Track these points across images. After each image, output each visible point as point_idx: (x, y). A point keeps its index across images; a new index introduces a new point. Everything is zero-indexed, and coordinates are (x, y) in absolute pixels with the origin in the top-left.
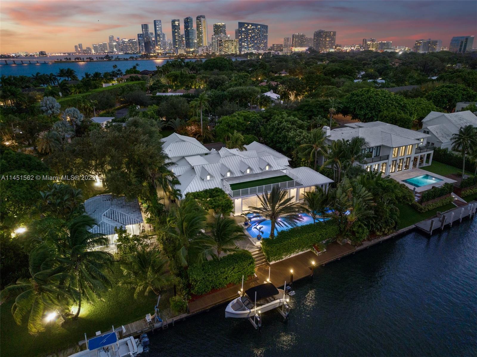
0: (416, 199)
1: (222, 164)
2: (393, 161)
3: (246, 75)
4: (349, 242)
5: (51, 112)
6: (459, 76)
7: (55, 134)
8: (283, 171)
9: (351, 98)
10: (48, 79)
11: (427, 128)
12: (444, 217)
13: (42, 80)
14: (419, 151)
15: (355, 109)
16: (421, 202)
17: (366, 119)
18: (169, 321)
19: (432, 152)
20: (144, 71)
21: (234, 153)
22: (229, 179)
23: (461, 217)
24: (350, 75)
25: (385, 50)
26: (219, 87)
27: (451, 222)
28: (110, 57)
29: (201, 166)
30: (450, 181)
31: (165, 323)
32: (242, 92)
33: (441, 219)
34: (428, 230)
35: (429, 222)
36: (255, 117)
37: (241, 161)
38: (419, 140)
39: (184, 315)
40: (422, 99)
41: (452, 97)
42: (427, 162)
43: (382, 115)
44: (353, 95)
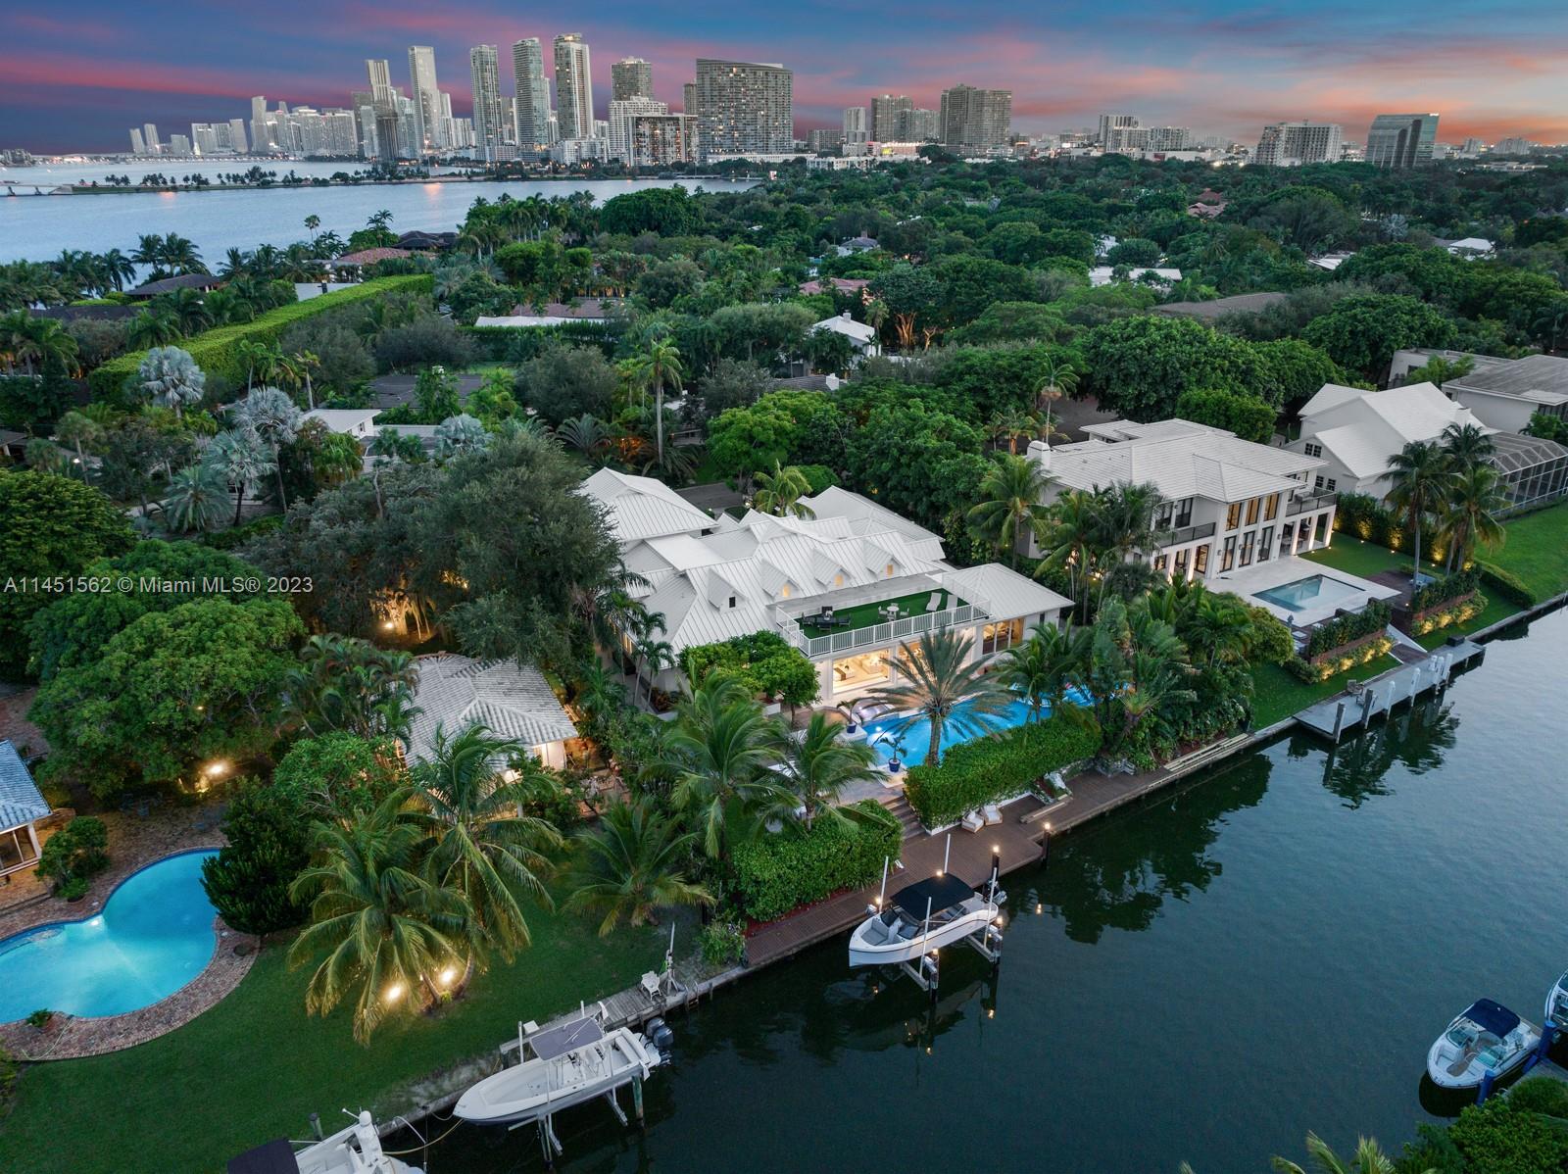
0: (1297, 646)
1: (764, 562)
2: (1227, 539)
3: (751, 252)
4: (1128, 770)
5: (177, 397)
6: (1398, 267)
7: (218, 473)
8: (934, 577)
9: (1094, 347)
10: (104, 269)
11: (1315, 438)
12: (1370, 693)
13: (86, 275)
14: (1298, 507)
15: (1108, 379)
16: (1307, 654)
17: (1146, 412)
18: (702, 987)
19: (1331, 510)
20: (412, 234)
21: (793, 529)
22: (788, 604)
23: (1412, 692)
24: (1076, 257)
25: (1170, 155)
26: (678, 299)
27: (1388, 707)
28: (265, 175)
29: (706, 569)
30: (1383, 592)
31: (691, 995)
32: (763, 323)
33: (1362, 699)
34: (1331, 731)
35: (1333, 708)
36: (826, 411)
37: (815, 551)
38: (1295, 476)
39: (735, 972)
40: (1297, 343)
41: (1382, 338)
42: (1320, 536)
43: (1188, 401)
44: (1102, 336)
